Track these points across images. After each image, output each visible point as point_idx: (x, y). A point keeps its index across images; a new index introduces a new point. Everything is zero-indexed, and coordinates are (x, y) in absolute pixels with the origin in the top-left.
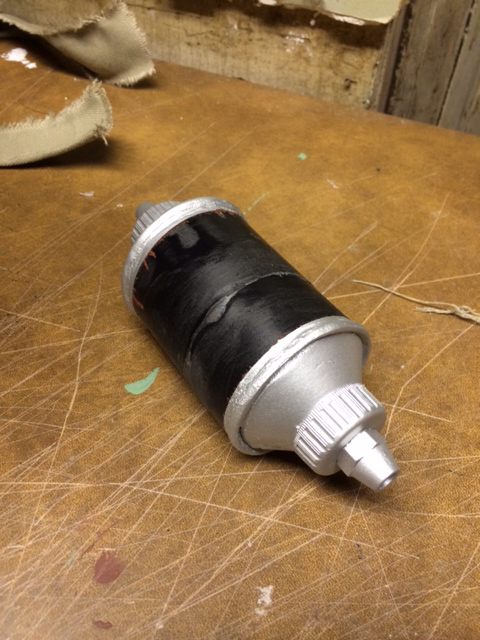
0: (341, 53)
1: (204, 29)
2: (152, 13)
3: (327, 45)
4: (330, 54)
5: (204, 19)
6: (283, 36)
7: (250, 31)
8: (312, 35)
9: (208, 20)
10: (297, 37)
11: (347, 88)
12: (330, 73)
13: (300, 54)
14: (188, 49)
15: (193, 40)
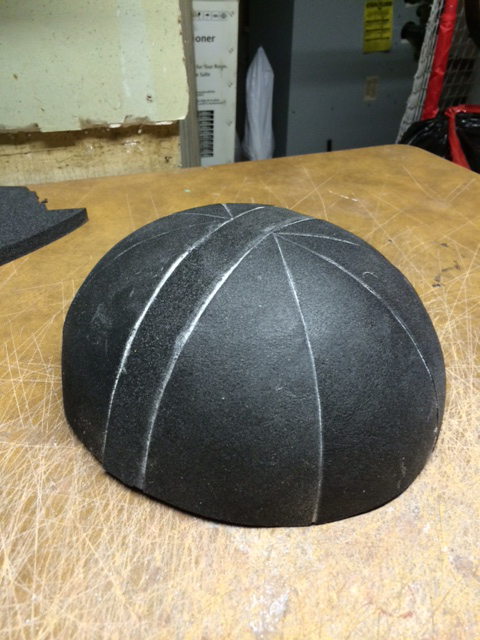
0: (159, 144)
1: (70, 155)
2: (29, 155)
3: (150, 142)
4: (153, 147)
5: (69, 148)
6: (123, 144)
7: (101, 147)
8: (140, 139)
9: (71, 148)
10: (131, 143)
11: (167, 161)
12: (156, 156)
13: (135, 151)
14: (60, 171)
15: (63, 164)
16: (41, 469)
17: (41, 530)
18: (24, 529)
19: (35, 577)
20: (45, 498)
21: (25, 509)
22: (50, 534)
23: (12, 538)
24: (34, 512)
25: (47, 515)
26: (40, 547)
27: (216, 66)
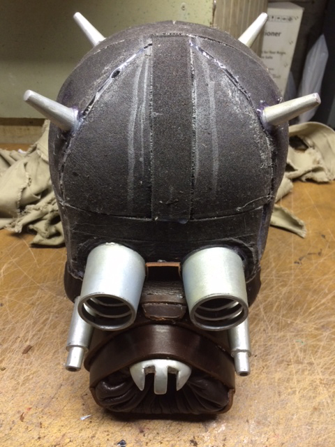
16: (55, 308)
17: (45, 333)
18: (39, 331)
19: (35, 351)
20: (52, 320)
21: (43, 323)
22: (47, 336)
23: (34, 333)
24: (45, 325)
25: (50, 328)
26: (42, 340)
27: (278, 52)
